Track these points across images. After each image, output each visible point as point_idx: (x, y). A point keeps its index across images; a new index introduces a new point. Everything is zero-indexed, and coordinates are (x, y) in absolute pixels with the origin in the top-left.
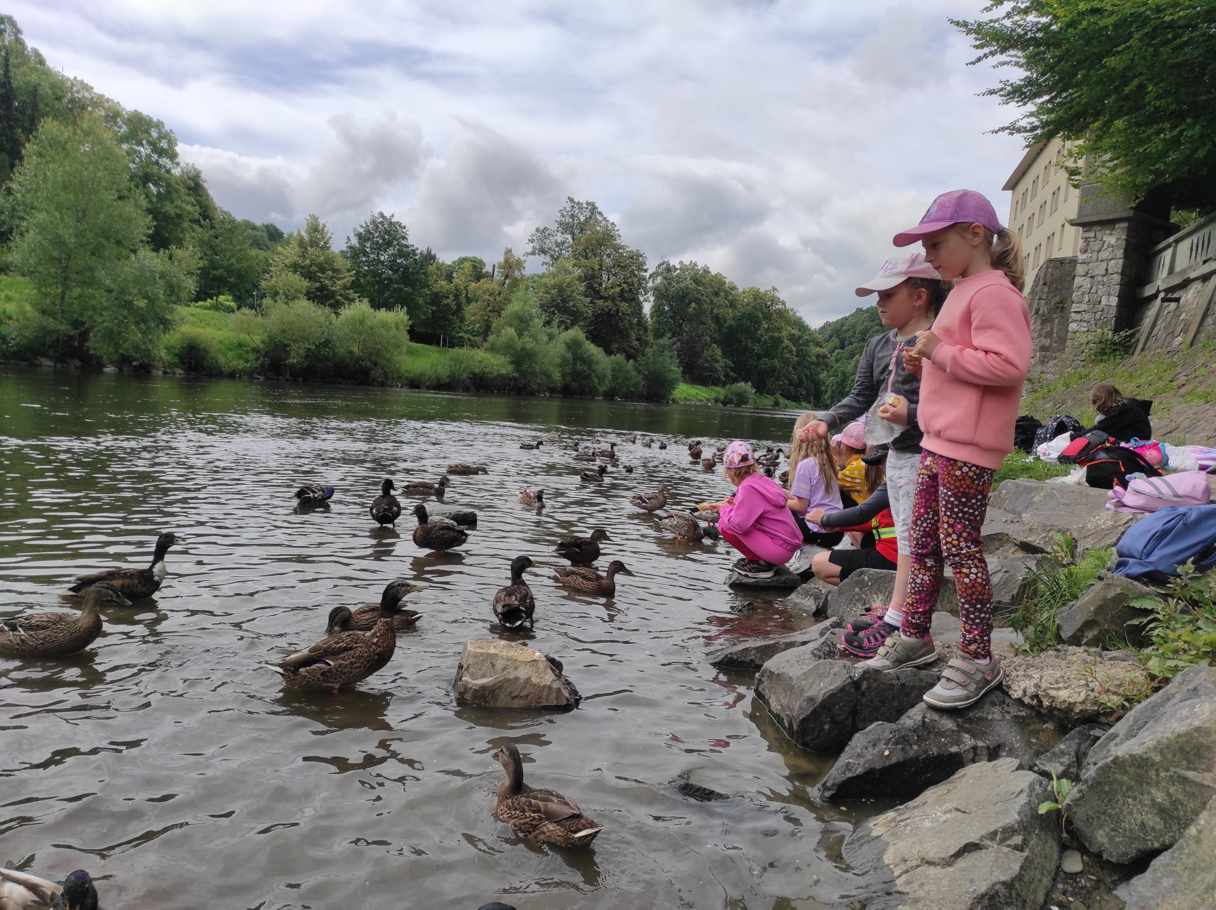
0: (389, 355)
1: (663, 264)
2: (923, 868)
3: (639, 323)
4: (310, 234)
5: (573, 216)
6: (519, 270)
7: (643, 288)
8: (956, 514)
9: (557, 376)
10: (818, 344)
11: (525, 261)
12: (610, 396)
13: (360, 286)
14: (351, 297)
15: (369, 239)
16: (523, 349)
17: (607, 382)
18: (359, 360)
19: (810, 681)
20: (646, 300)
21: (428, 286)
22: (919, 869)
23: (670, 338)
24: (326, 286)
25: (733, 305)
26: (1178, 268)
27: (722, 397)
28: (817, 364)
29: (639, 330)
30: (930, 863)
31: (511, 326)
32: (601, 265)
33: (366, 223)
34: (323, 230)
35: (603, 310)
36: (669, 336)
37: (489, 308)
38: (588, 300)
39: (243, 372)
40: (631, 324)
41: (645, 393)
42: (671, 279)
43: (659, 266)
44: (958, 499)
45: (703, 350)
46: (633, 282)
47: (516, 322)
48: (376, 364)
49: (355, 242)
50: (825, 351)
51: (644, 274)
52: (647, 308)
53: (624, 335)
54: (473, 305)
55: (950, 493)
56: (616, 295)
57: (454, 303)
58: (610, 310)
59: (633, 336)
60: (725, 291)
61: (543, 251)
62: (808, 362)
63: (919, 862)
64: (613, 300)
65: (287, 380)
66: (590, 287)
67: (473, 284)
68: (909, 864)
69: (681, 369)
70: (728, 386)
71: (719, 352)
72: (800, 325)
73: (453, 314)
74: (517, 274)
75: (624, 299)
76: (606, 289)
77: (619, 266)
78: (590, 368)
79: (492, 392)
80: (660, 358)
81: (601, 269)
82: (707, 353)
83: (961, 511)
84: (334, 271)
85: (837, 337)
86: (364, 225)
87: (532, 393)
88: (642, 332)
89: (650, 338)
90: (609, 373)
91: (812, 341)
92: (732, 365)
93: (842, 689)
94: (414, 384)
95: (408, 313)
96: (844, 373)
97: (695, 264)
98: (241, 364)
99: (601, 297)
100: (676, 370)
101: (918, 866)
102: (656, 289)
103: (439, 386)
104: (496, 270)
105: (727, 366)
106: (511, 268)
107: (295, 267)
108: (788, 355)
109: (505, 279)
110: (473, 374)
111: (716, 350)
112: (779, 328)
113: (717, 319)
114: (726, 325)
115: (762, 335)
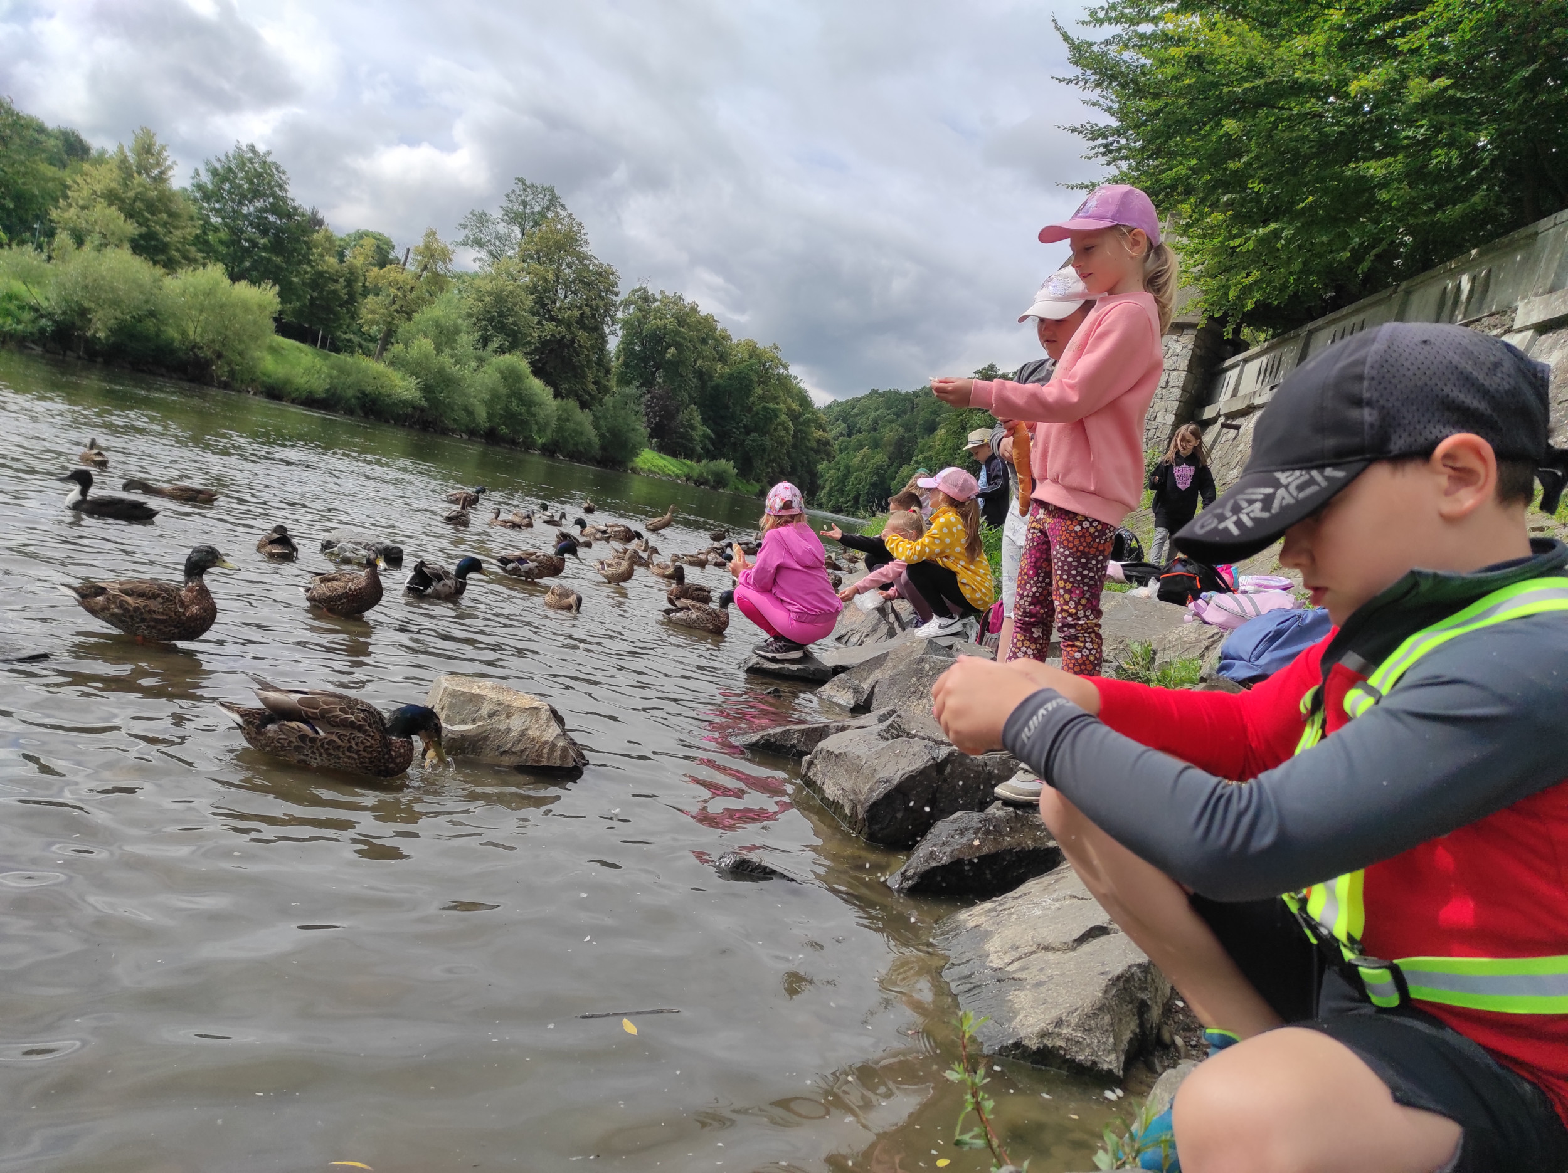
0: (240, 347)
1: (640, 290)
2: (1039, 955)
3: (600, 363)
4: (139, 155)
5: (524, 204)
6: (444, 262)
7: (611, 316)
8: (1074, 576)
9: (482, 413)
10: (821, 427)
11: (454, 252)
12: (549, 450)
13: (206, 242)
14: (192, 256)
15: (228, 180)
16: (441, 371)
17: (549, 433)
18: (193, 347)
19: (883, 760)
20: (612, 333)
21: (309, 262)
22: (1034, 956)
23: (637, 388)
24: (156, 233)
25: (723, 358)
26: (1242, 391)
27: (695, 475)
28: (817, 452)
29: (598, 371)
30: (1046, 948)
31: (426, 336)
32: (557, 277)
33: (227, 156)
34: (159, 153)
35: (553, 336)
36: (637, 384)
37: (395, 307)
38: (536, 319)
39: (11, 337)
40: (589, 361)
41: (598, 457)
42: (647, 311)
43: (634, 292)
44: (1078, 560)
45: (678, 411)
46: (597, 306)
47: (432, 332)
48: (220, 356)
49: (206, 179)
50: (830, 436)
51: (614, 298)
52: (613, 344)
53: (577, 373)
54: (371, 299)
55: (1067, 553)
56: (573, 320)
57: (345, 291)
58: (563, 337)
59: (590, 377)
60: (716, 340)
61: (479, 243)
62: (807, 447)
63: (1034, 948)
64: (569, 326)
65: (79, 358)
66: (540, 302)
67: (376, 269)
68: (1021, 951)
69: (649, 430)
70: (704, 462)
71: (697, 418)
72: (804, 400)
73: (341, 306)
74: (440, 267)
75: (583, 326)
76: (560, 309)
77: (581, 282)
78: (529, 411)
79: (387, 421)
80: (623, 412)
81: (557, 281)
82: (682, 416)
83: (1081, 574)
84: (172, 214)
85: (845, 421)
86: (223, 158)
87: (444, 432)
88: (602, 374)
89: (613, 383)
90: (554, 422)
91: (813, 421)
92: (712, 435)
93: (923, 772)
94: (275, 392)
95: (280, 294)
96: (847, 467)
97: (680, 298)
98: (8, 325)
99: (552, 319)
100: (642, 429)
101: (1033, 953)
102: (626, 323)
103: (310, 401)
104: (411, 255)
105: (705, 436)
106: (432, 256)
107: (112, 197)
108: (783, 433)
109: (423, 271)
110: (363, 393)
111: (695, 414)
112: (776, 398)
113: (700, 374)
114: (710, 384)
115: (753, 402)
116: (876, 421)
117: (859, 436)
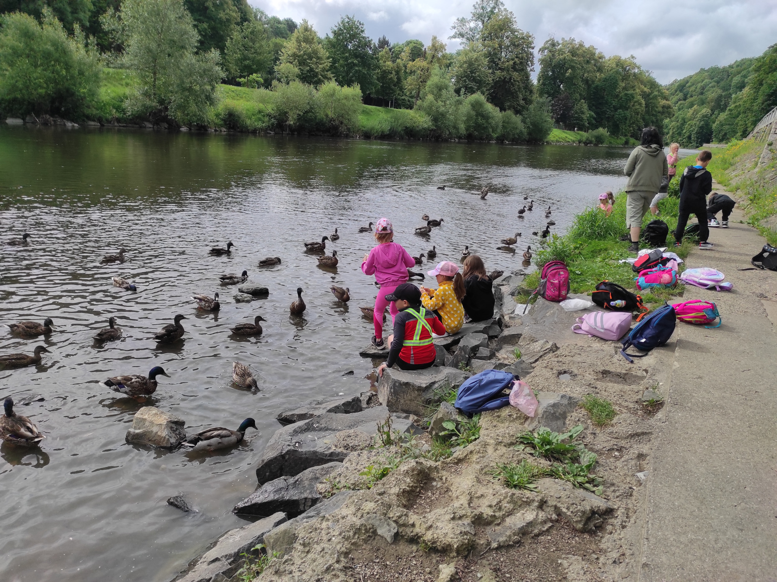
0: (349, 117)
1: (549, 40)
3: (527, 87)
4: (303, 32)
5: (483, 8)
6: (442, 52)
7: (531, 61)
9: (462, 127)
10: (665, 98)
11: (447, 44)
12: (500, 140)
14: (328, 76)
15: (340, 35)
16: (438, 110)
17: (499, 131)
18: (331, 120)
20: (533, 70)
21: (379, 67)
23: (547, 98)
24: (313, 69)
25: (600, 70)
27: (584, 139)
28: (663, 113)
29: (526, 92)
31: (431, 93)
32: (501, 45)
34: (311, 29)
35: (500, 78)
36: (549, 95)
37: (421, 80)
38: (490, 71)
39: (261, 129)
40: (519, 89)
41: (528, 140)
42: (555, 52)
43: (546, 42)
45: (573, 105)
46: (523, 57)
47: (435, 90)
48: (342, 123)
49: (331, 36)
50: (671, 102)
51: (532, 51)
53: (514, 96)
54: (410, 78)
56: (510, 67)
57: (396, 77)
58: (505, 78)
59: (521, 97)
60: (595, 60)
61: (462, 35)
62: (655, 111)
64: (508, 71)
65: (288, 134)
66: (492, 61)
67: (410, 63)
69: (555, 119)
70: (590, 131)
71: (585, 107)
72: (653, 85)
73: (395, 85)
74: (440, 54)
75: (516, 70)
76: (503, 63)
77: (514, 45)
78: (487, 122)
79: (419, 139)
80: (539, 113)
81: (501, 48)
82: (576, 107)
84: (318, 58)
85: (681, 91)
86: (337, 26)
88: (527, 94)
89: (534, 97)
90: (501, 124)
91: (660, 95)
92: (595, 116)
94: (367, 136)
95: (361, 88)
96: (684, 119)
97: (573, 40)
98: (259, 125)
99: (500, 69)
100: (548, 119)
102: (543, 60)
103: (383, 137)
105: (590, 116)
106: (436, 50)
107: (294, 57)
108: (638, 107)
109: (432, 58)
110: (406, 127)
111: (584, 105)
112: (633, 87)
113: (586, 81)
114: (593, 86)
115: (620, 92)
116: (703, 88)
117: (692, 99)
